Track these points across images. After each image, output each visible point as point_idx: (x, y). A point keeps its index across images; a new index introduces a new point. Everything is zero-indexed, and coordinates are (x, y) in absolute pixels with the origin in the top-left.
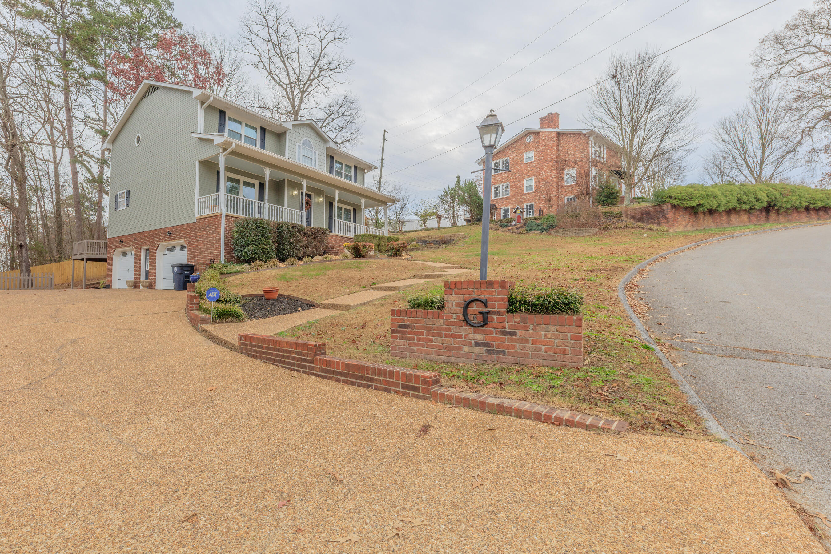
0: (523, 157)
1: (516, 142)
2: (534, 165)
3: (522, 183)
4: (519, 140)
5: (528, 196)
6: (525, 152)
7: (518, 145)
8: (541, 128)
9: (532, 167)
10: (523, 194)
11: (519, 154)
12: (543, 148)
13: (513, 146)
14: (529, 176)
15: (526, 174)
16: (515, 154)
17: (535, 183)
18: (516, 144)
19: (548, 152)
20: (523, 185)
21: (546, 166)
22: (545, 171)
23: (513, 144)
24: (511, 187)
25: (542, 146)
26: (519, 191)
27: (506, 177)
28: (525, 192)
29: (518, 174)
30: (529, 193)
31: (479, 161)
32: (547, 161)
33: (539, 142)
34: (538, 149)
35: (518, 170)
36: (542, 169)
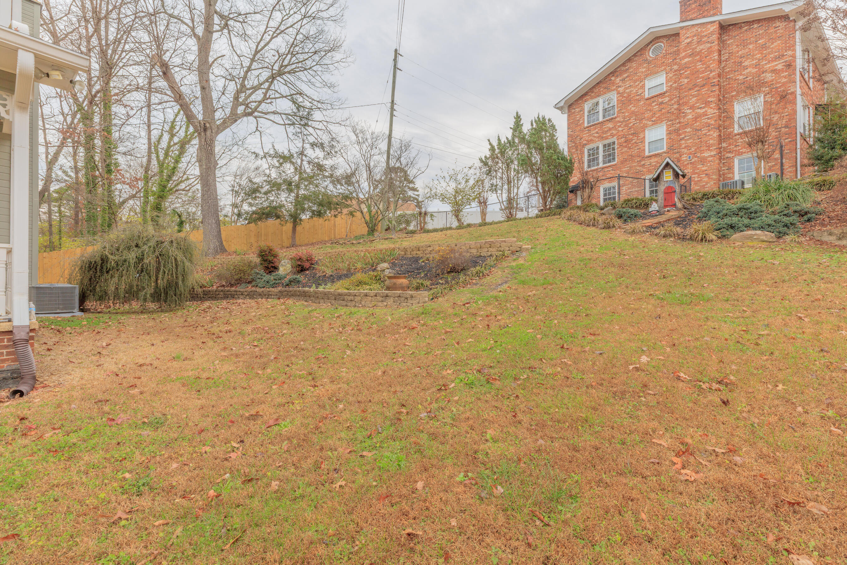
0: (643, 86)
1: (629, 60)
2: (667, 99)
3: (641, 136)
4: (635, 55)
5: (653, 160)
6: (647, 76)
7: (634, 65)
8: (682, 21)
9: (662, 103)
10: (644, 158)
11: (635, 81)
12: (686, 60)
13: (623, 68)
14: (655, 123)
15: (649, 119)
16: (627, 84)
17: (669, 133)
18: (629, 65)
19: (699, 66)
20: (643, 141)
21: (694, 96)
22: (692, 108)
23: (623, 64)
24: (620, 145)
25: (684, 58)
26: (635, 152)
27: (610, 129)
28: (647, 154)
29: (632, 120)
30: (655, 155)
31: (562, 104)
32: (695, 86)
33: (677, 52)
34: (676, 67)
35: (633, 113)
36: (686, 103)
